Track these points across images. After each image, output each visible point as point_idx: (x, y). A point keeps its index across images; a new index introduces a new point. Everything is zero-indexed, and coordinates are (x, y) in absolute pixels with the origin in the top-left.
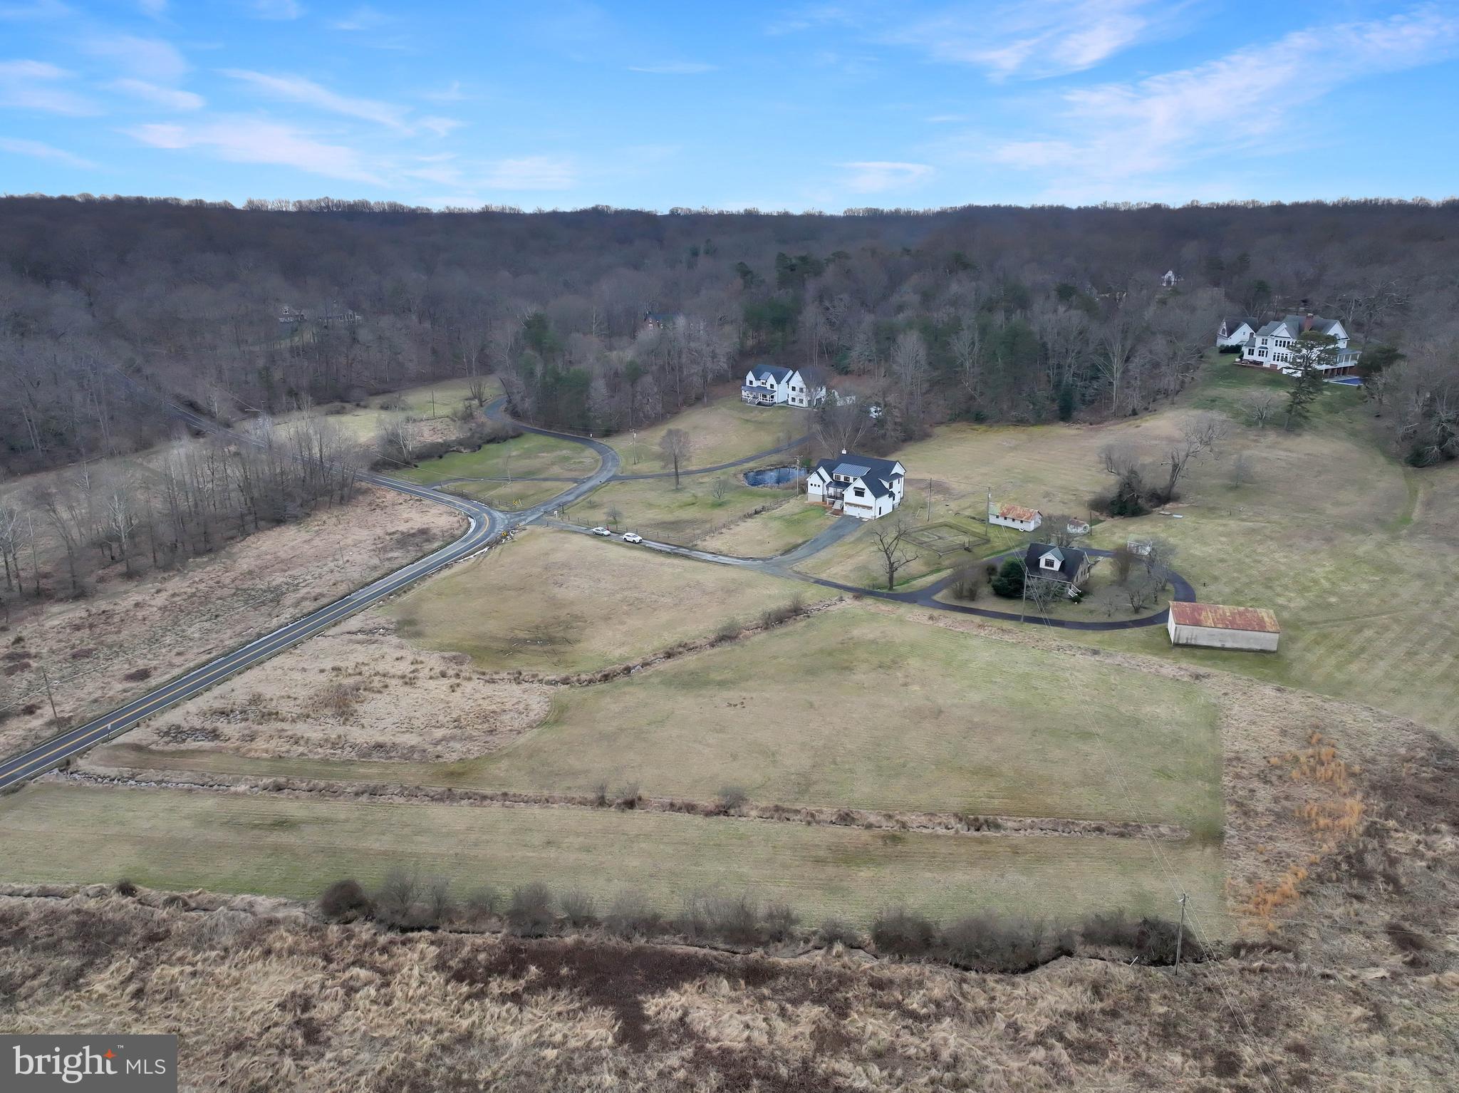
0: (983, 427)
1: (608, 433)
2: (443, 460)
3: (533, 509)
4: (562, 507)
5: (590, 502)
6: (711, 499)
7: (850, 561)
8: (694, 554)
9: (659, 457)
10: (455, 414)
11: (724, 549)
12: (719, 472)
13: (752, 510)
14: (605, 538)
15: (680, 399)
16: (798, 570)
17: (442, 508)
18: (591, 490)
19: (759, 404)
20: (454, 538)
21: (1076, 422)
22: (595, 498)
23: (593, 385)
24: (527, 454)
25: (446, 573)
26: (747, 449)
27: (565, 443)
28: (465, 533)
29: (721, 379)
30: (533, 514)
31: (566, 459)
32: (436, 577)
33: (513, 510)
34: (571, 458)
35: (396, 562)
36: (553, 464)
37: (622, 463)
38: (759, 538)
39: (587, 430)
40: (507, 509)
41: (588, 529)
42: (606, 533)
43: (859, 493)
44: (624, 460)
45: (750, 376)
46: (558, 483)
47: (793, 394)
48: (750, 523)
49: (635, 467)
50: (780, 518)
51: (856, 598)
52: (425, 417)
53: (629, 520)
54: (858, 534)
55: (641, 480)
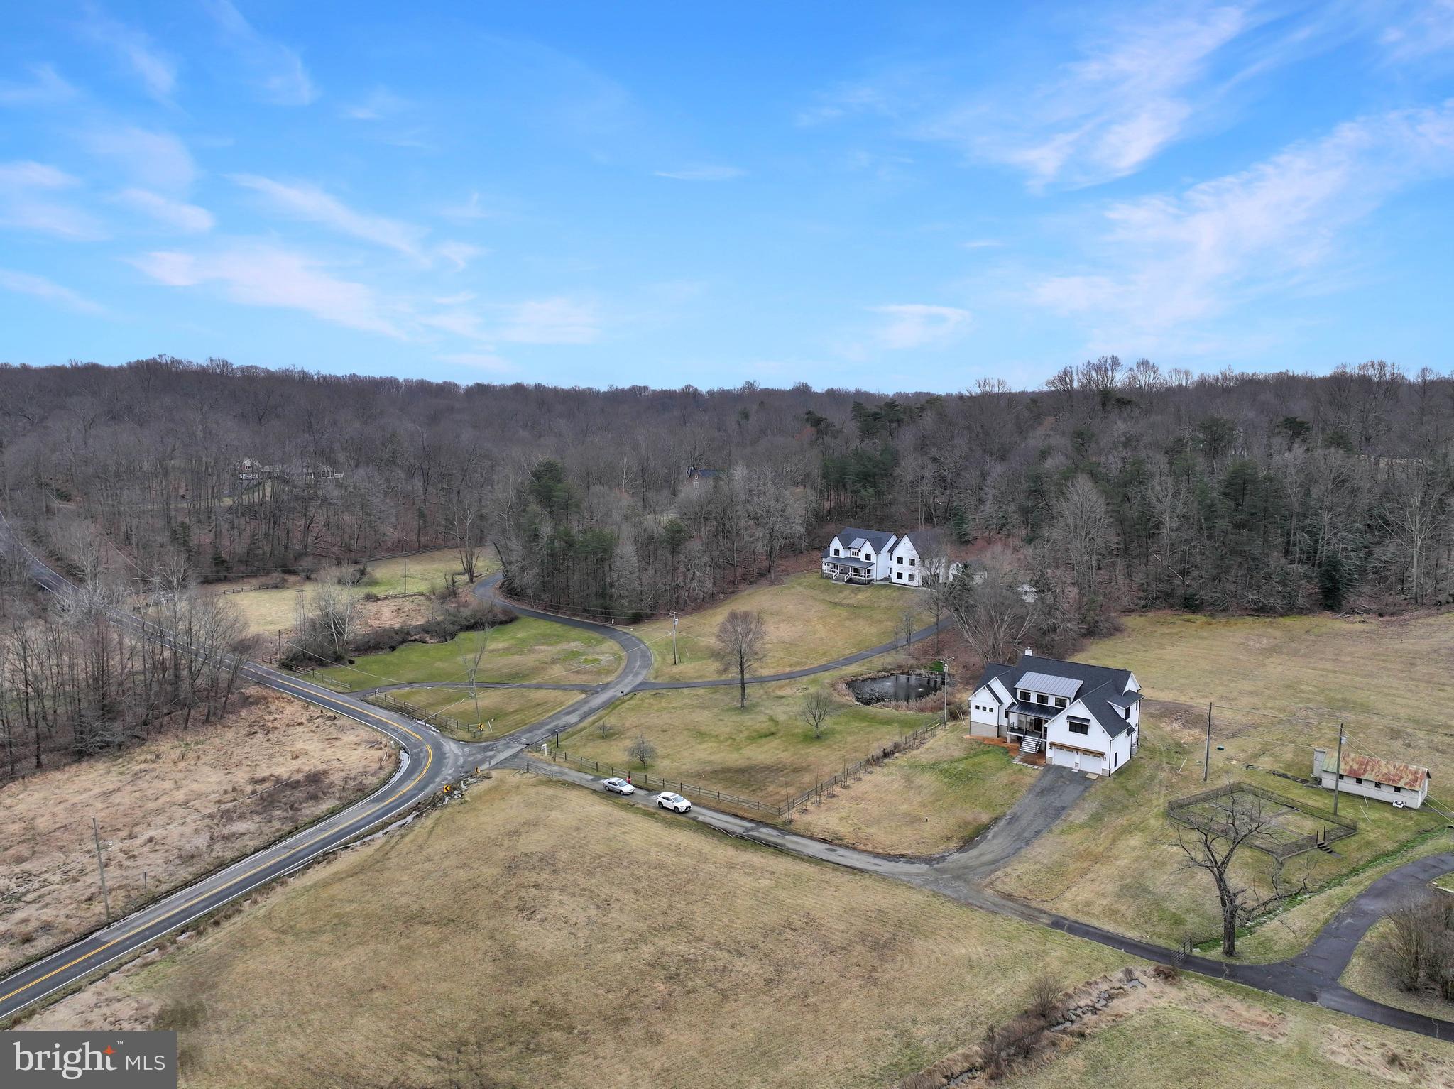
0: (1200, 619)
1: (636, 619)
2: (396, 653)
3: (511, 739)
4: (557, 737)
5: (603, 728)
6: (801, 726)
7: (1103, 870)
8: (790, 841)
9: (716, 655)
10: (433, 591)
11: (845, 830)
12: (805, 679)
13: (876, 751)
14: (624, 800)
15: (739, 572)
16: (1006, 889)
17: (364, 733)
18: (604, 706)
19: (850, 581)
20: (362, 792)
21: (1353, 611)
22: (611, 721)
23: (618, 551)
24: (520, 648)
25: (320, 873)
26: (841, 644)
27: (575, 632)
28: (385, 782)
29: (792, 549)
30: (508, 746)
31: (575, 654)
32: (296, 883)
33: (477, 738)
34: (584, 654)
35: (238, 844)
36: (554, 662)
37: (657, 661)
38: (904, 808)
39: (607, 615)
40: (467, 736)
41: (598, 778)
42: (628, 788)
43: (1079, 726)
44: (659, 659)
45: (836, 544)
46: (558, 693)
47: (897, 568)
48: (878, 776)
49: (675, 669)
50: (933, 766)
51: (1167, 976)
52: (392, 593)
53: (667, 762)
54: (1090, 806)
55: (686, 691)
